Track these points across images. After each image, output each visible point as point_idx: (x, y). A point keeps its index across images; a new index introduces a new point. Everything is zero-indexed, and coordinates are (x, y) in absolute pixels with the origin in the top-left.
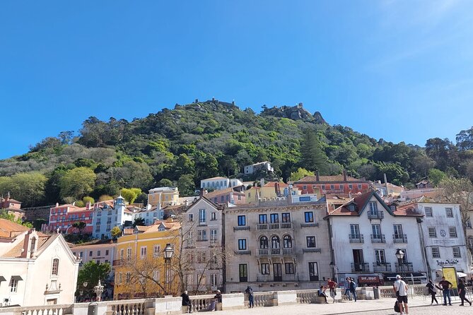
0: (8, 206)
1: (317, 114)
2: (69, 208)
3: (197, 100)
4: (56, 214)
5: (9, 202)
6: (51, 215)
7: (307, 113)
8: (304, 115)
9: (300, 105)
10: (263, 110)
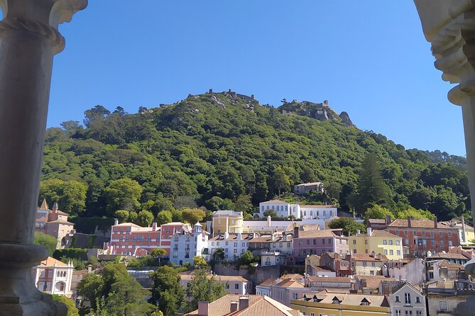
0: (57, 219)
1: (344, 114)
2: (132, 228)
3: (211, 90)
4: (119, 233)
5: (58, 214)
6: (112, 233)
7: (333, 113)
8: (331, 114)
9: (325, 102)
10: (282, 104)
